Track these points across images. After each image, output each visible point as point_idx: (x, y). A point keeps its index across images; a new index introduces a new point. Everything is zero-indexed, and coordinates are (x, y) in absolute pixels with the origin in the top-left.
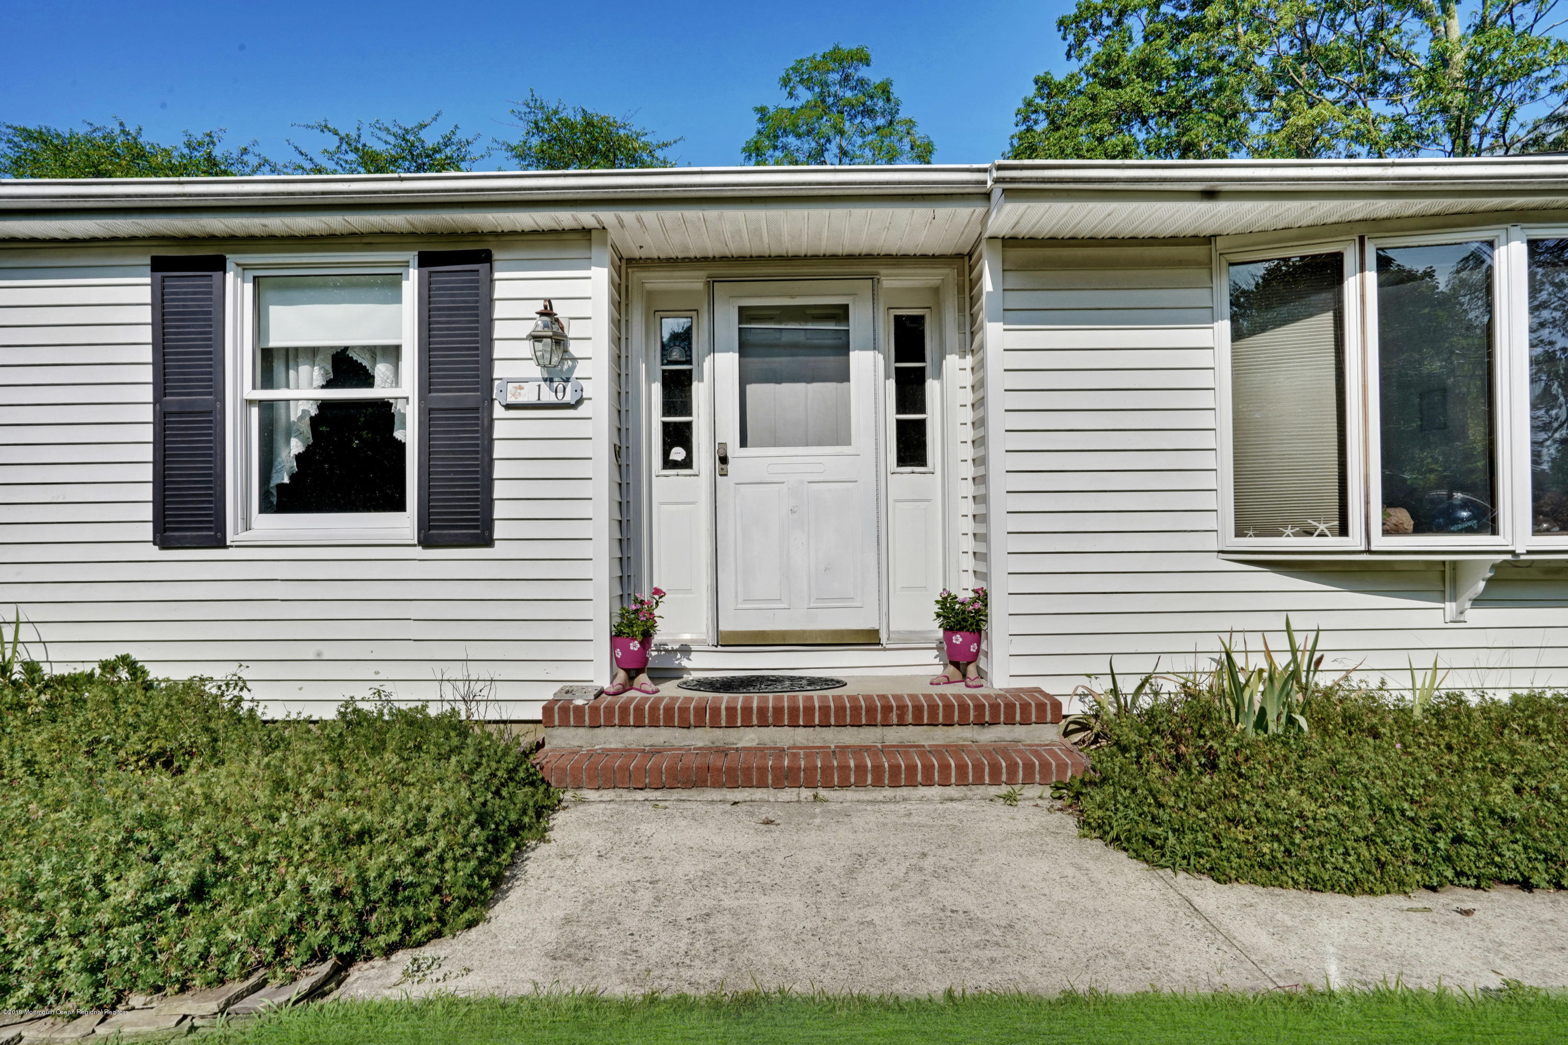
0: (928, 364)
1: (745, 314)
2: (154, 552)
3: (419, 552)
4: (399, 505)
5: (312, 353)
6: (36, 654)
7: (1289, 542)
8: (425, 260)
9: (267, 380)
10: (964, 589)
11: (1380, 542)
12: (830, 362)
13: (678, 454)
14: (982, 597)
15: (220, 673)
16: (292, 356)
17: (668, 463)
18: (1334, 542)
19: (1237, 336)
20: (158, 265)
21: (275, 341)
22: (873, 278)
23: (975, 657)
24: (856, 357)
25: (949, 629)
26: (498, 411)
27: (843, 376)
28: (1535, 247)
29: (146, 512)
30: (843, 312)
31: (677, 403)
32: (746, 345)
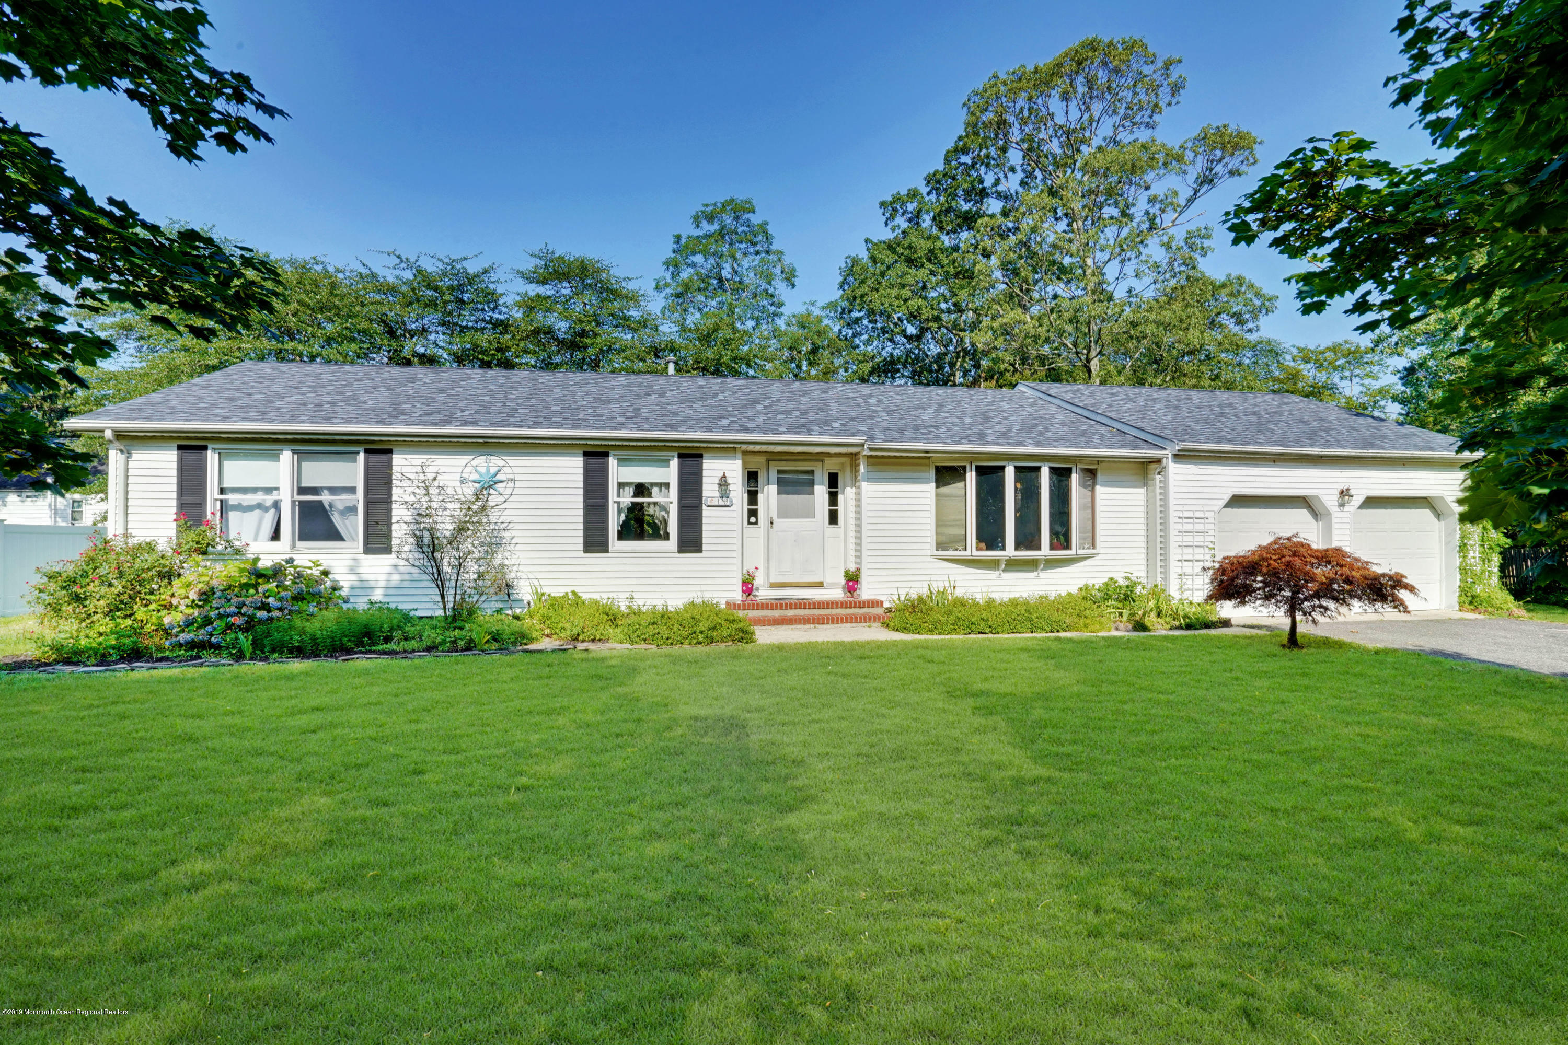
0: (839, 490)
1: (779, 472)
2: (582, 554)
3: (677, 555)
7: (951, 553)
8: (680, 456)
10: (852, 567)
11: (975, 553)
13: (753, 520)
14: (858, 570)
15: (605, 596)
17: (749, 523)
18: (963, 553)
19: (937, 487)
20: (586, 454)
22: (822, 461)
23: (855, 590)
24: (816, 487)
25: (848, 581)
26: (704, 507)
27: (812, 493)
28: (1016, 467)
29: (581, 540)
30: (812, 472)
31: (752, 502)
32: (780, 483)
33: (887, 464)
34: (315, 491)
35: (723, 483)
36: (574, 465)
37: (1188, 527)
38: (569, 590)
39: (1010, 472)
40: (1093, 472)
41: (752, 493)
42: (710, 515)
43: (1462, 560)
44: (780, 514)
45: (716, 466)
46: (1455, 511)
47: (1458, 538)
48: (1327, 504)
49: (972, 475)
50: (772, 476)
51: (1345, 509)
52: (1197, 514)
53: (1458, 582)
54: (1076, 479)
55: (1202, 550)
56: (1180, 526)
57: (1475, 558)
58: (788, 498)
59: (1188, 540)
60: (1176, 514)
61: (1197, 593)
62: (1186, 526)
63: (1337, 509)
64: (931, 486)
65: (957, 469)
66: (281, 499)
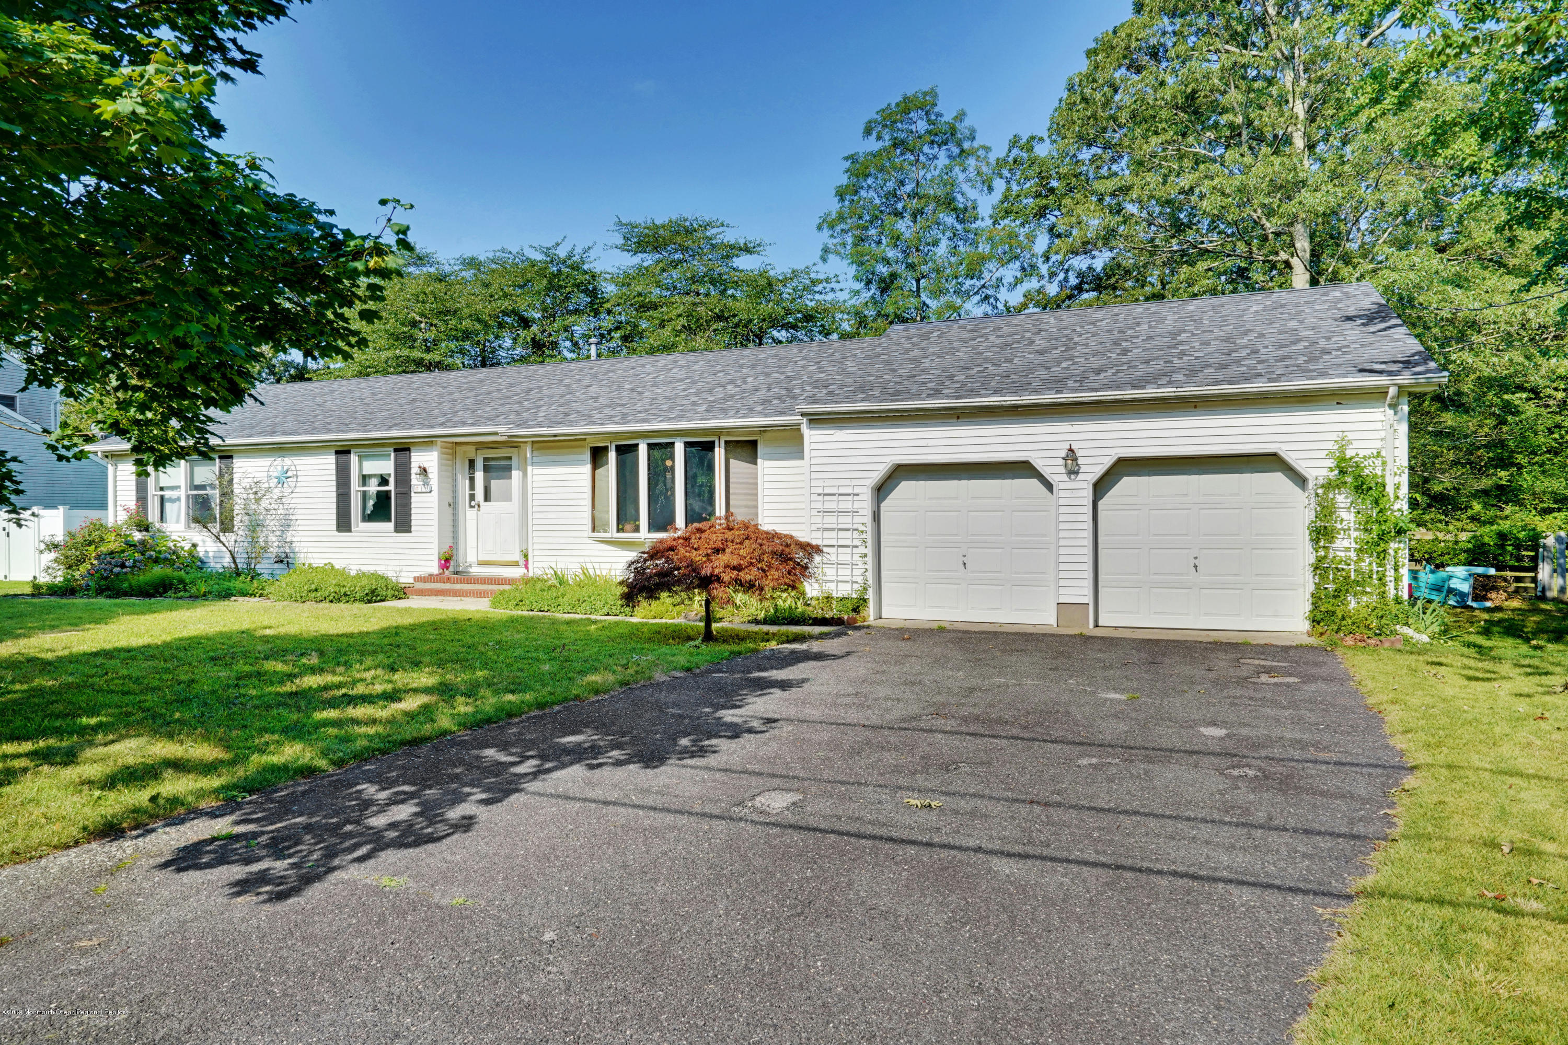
1: (485, 459)
2: (337, 533)
3: (392, 534)
4: (389, 520)
5: (374, 476)
6: (312, 561)
7: (601, 535)
8: (396, 450)
9: (364, 484)
11: (615, 535)
12: (507, 474)
13: (473, 503)
16: (370, 476)
18: (607, 534)
20: (337, 452)
21: (365, 473)
22: (518, 447)
24: (513, 472)
26: (413, 493)
27: (510, 478)
28: (649, 445)
29: (335, 522)
30: (510, 458)
31: (472, 487)
32: (486, 469)
33: (559, 448)
34: (203, 487)
35: (424, 471)
36: (328, 462)
37: (831, 505)
38: (327, 561)
39: (643, 450)
40: (754, 444)
41: (472, 479)
42: (416, 500)
43: (1322, 553)
44: (487, 498)
45: (418, 458)
46: (1310, 474)
47: (1313, 518)
48: (1046, 472)
49: (612, 455)
50: (479, 464)
51: (1080, 477)
52: (842, 491)
53: (1311, 588)
54: (719, 454)
55: (848, 534)
56: (819, 505)
57: (1347, 549)
58: (494, 483)
59: (831, 521)
60: (814, 490)
61: (841, 586)
62: (828, 505)
63: (1065, 477)
64: (588, 468)
65: (605, 449)
66: (182, 493)
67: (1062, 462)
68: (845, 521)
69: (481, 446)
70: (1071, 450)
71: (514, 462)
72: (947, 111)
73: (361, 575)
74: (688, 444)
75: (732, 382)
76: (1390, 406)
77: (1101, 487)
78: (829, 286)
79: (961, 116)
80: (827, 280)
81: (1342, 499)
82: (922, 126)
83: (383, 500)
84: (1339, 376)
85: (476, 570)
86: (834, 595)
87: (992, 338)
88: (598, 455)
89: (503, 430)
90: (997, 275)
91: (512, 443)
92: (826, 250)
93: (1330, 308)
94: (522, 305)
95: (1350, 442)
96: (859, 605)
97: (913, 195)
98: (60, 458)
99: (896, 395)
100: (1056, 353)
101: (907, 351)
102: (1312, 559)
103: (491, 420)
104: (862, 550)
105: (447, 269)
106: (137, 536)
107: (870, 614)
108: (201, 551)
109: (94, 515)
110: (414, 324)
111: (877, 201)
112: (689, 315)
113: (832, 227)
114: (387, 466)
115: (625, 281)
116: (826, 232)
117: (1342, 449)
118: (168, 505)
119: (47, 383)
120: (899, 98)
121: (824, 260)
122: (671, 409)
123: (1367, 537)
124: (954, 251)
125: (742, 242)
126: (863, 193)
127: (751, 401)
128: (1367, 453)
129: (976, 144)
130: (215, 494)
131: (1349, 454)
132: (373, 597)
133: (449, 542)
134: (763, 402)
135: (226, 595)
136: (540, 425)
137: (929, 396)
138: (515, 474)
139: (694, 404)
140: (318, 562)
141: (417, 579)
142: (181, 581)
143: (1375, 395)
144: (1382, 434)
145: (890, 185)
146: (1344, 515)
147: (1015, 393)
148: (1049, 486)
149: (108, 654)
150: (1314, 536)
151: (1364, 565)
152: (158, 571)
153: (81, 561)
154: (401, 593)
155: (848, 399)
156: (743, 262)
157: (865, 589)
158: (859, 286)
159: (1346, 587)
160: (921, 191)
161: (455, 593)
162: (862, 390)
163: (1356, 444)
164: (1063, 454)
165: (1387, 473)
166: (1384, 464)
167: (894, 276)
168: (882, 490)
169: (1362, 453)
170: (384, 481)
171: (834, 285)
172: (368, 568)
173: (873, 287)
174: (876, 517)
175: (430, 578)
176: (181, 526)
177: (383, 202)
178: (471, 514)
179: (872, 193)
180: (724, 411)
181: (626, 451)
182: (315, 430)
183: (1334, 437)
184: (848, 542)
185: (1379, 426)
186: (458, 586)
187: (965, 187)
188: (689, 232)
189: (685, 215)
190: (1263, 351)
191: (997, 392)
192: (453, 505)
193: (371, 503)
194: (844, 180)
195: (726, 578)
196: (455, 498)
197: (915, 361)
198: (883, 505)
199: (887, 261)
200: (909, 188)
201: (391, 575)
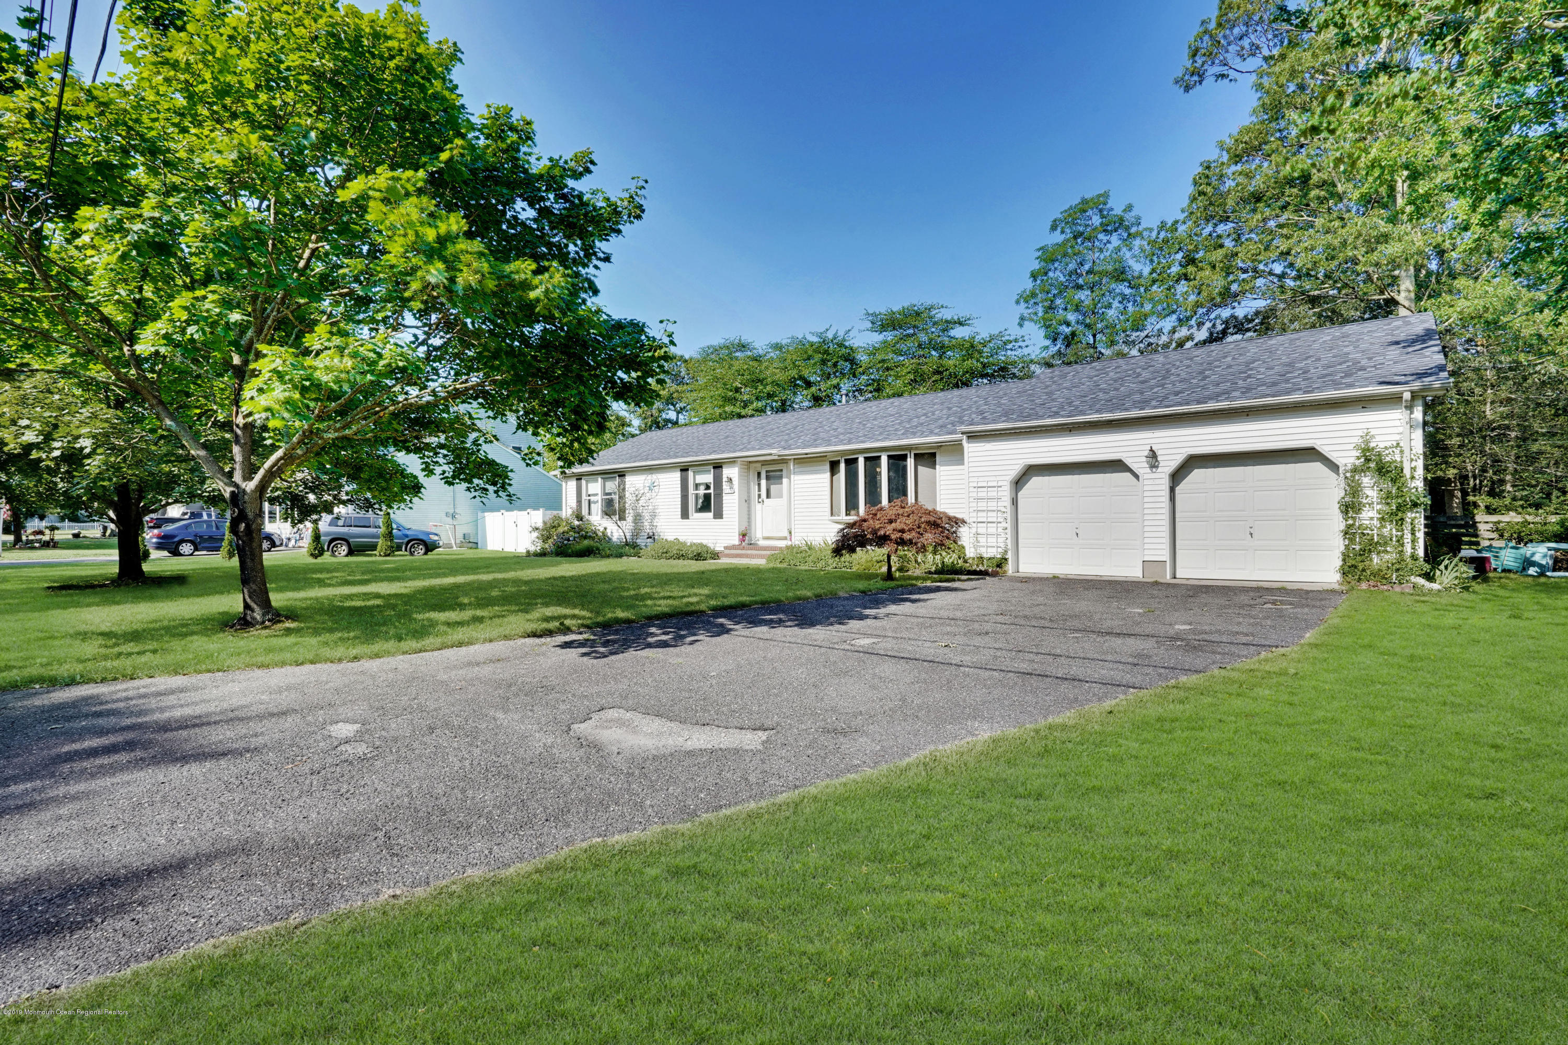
1: (767, 472)
2: (681, 520)
3: (713, 520)
4: (711, 511)
5: (702, 484)
6: (667, 537)
9: (697, 489)
12: (780, 480)
16: (700, 484)
20: (681, 470)
21: (697, 482)
25: (789, 536)
26: (724, 494)
28: (865, 458)
29: (680, 513)
30: (781, 470)
31: (759, 490)
32: (768, 478)
33: (810, 462)
35: (730, 480)
36: (676, 476)
37: (983, 494)
38: (674, 536)
39: (861, 461)
40: (933, 455)
41: (759, 485)
42: (726, 499)
43: (1350, 522)
44: (768, 496)
45: (727, 472)
46: (1340, 462)
47: (1342, 494)
48: (1134, 467)
49: (842, 466)
50: (763, 475)
51: (1160, 470)
52: (990, 484)
53: (1342, 548)
54: (910, 462)
55: (994, 514)
56: (974, 495)
57: (1372, 519)
58: (773, 488)
59: (982, 505)
60: (972, 484)
61: (990, 550)
62: (980, 495)
63: (1148, 470)
64: (828, 475)
65: (838, 462)
66: (599, 498)
67: (1144, 459)
68: (992, 505)
69: (764, 463)
70: (1151, 450)
71: (784, 473)
72: (1116, 206)
73: (692, 545)
74: (889, 457)
75: (925, 414)
76: (1406, 407)
77: (1177, 476)
78: (1017, 344)
79: (1129, 208)
80: (1016, 341)
81: (1366, 480)
82: (1096, 220)
83: (707, 497)
84: (1361, 387)
85: (762, 543)
86: (985, 556)
87: (1111, 374)
88: (834, 466)
89: (775, 452)
90: (1158, 327)
91: (783, 461)
92: (1022, 319)
93: (1387, 335)
94: (805, 373)
95: (1373, 437)
96: (1001, 563)
97: (1090, 272)
98: (528, 465)
99: (1029, 417)
100: (1153, 382)
101: (1047, 387)
102: (1342, 527)
103: (770, 446)
104: (1004, 525)
105: (761, 352)
106: (577, 523)
107: (1010, 568)
108: (609, 532)
109: (555, 512)
110: (737, 390)
111: (1062, 279)
112: (916, 372)
113: (1027, 302)
114: (708, 478)
115: (873, 352)
116: (1023, 305)
117: (1367, 442)
118: (592, 505)
119: (525, 430)
120: (1077, 201)
121: (1021, 325)
122: (881, 434)
123: (1386, 508)
124: (1124, 311)
125: (956, 318)
126: (1051, 274)
127: (933, 426)
128: (1388, 444)
129: (1141, 228)
130: (616, 497)
131: (1372, 445)
132: (698, 557)
133: (746, 524)
134: (941, 427)
135: (620, 556)
136: (798, 448)
137: (1050, 416)
138: (785, 480)
139: (896, 430)
140: (670, 537)
141: (726, 548)
142: (598, 549)
143: (1393, 400)
144: (1401, 430)
145: (1072, 266)
146: (1369, 492)
147: (1111, 411)
148: (1137, 477)
149: (555, 578)
150: (1343, 508)
151: (1386, 531)
152: (586, 542)
153: (549, 538)
154: (715, 555)
155: (994, 421)
156: (959, 333)
157: (1006, 552)
158: (1048, 343)
159: (1370, 547)
160: (1096, 269)
161: (747, 556)
162: (1007, 415)
163: (1378, 438)
164: (1146, 453)
165: (1405, 460)
166: (1402, 452)
167: (1073, 334)
168: (1019, 483)
169: (1382, 445)
170: (708, 487)
171: (1020, 344)
172: (697, 541)
173: (1059, 344)
174: (1015, 502)
175: (733, 547)
176: (599, 517)
177: (661, 322)
178: (759, 506)
179: (1058, 273)
180: (914, 434)
181: (851, 463)
182: (669, 457)
183: (1360, 433)
184: (994, 520)
185: (1398, 423)
186: (749, 552)
187: (1131, 262)
188: (918, 314)
189: (915, 302)
190: (1313, 371)
191: (1099, 411)
192: (748, 501)
193: (700, 501)
194: (1036, 265)
195: (893, 537)
196: (749, 497)
197: (1050, 394)
198: (1020, 494)
199: (1068, 324)
200: (1087, 267)
201: (711, 546)
